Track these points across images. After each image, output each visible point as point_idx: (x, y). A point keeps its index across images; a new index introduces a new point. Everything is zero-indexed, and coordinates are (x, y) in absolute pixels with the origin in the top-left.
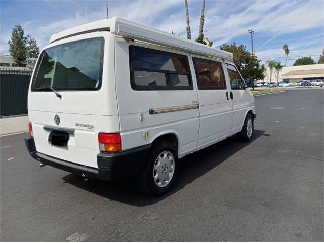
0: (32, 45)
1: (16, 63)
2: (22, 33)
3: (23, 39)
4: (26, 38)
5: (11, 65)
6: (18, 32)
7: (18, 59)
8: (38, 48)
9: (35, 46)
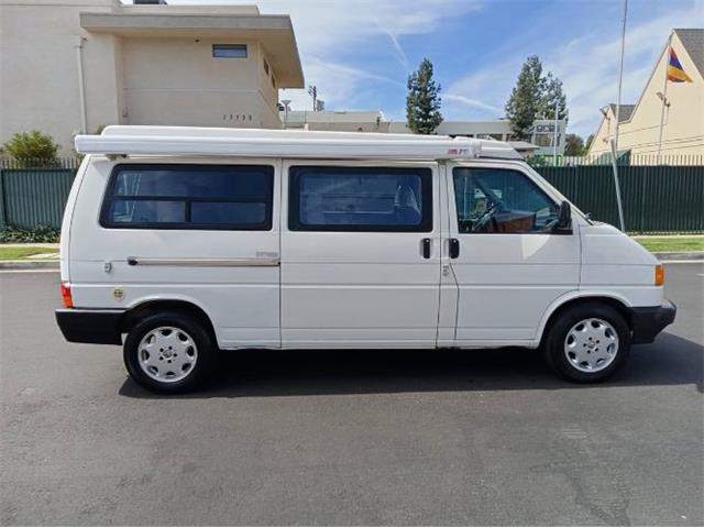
0: (552, 92)
1: (513, 133)
2: (539, 71)
3: (537, 82)
4: (544, 80)
5: (504, 137)
6: (532, 70)
7: (518, 124)
8: (564, 99)
9: (558, 94)
